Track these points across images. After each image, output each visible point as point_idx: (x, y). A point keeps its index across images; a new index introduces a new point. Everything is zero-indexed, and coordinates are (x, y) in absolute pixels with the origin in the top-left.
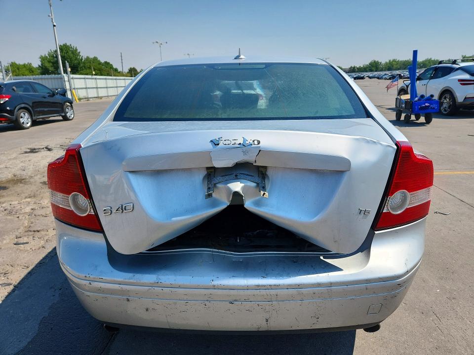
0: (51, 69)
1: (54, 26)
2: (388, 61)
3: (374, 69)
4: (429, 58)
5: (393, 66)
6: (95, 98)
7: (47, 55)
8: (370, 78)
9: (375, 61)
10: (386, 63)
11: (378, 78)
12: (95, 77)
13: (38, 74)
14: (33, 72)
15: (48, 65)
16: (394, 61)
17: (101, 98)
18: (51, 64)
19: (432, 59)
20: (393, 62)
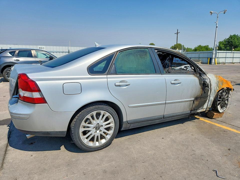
0: (223, 48)
1: (217, 27)
6: (229, 63)
7: (223, 41)
12: (233, 52)
13: (205, 51)
14: (207, 49)
15: (222, 46)
17: (234, 63)
18: (224, 45)
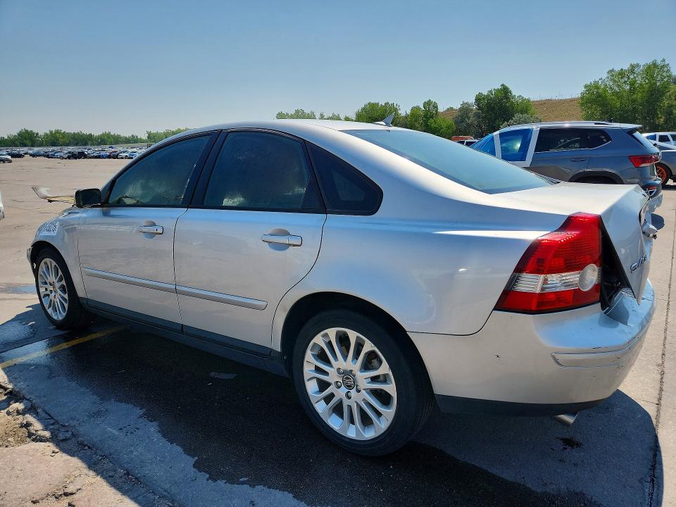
2: (48, 132)
3: (27, 142)
4: (107, 132)
5: (58, 140)
8: (33, 155)
9: (27, 131)
10: (46, 134)
11: (48, 156)
16: (57, 132)
19: (112, 134)
20: (58, 135)
